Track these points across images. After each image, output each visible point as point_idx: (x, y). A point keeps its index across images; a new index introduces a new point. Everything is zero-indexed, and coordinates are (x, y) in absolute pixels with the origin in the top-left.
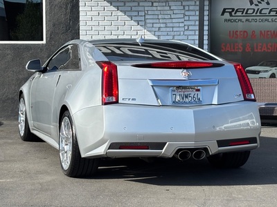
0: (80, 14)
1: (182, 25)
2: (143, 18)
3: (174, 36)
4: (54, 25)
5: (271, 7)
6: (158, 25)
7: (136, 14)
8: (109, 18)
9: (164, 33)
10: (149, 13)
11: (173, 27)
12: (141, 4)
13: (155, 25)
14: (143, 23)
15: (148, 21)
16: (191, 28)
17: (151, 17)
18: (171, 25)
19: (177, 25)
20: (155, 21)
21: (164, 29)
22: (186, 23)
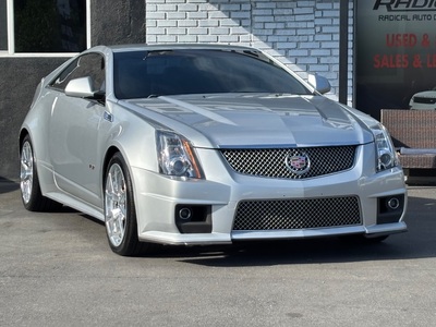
0: (147, 8)
1: (311, 25)
2: (248, 15)
3: (298, 43)
4: (104, 27)
6: (273, 26)
7: (237, 7)
8: (194, 15)
9: (281, 39)
10: (259, 5)
11: (296, 29)
13: (267, 26)
14: (248, 23)
15: (256, 19)
16: (325, 30)
17: (262, 12)
18: (293, 25)
19: (304, 25)
20: (266, 19)
21: (283, 32)
22: (318, 22)
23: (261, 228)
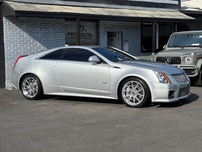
1: (54, 39)
2: (36, 36)
5: (86, 32)
7: (33, 33)
8: (20, 35)
12: (35, 29)
16: (58, 41)
17: (40, 35)
18: (49, 39)
20: (42, 37)
21: (46, 41)
23: (181, 96)
